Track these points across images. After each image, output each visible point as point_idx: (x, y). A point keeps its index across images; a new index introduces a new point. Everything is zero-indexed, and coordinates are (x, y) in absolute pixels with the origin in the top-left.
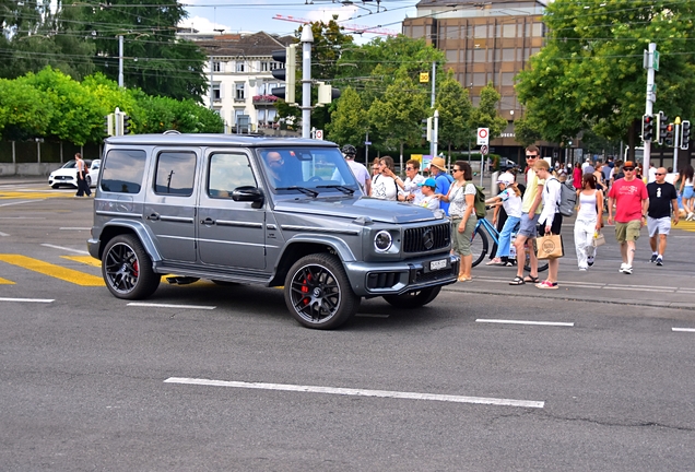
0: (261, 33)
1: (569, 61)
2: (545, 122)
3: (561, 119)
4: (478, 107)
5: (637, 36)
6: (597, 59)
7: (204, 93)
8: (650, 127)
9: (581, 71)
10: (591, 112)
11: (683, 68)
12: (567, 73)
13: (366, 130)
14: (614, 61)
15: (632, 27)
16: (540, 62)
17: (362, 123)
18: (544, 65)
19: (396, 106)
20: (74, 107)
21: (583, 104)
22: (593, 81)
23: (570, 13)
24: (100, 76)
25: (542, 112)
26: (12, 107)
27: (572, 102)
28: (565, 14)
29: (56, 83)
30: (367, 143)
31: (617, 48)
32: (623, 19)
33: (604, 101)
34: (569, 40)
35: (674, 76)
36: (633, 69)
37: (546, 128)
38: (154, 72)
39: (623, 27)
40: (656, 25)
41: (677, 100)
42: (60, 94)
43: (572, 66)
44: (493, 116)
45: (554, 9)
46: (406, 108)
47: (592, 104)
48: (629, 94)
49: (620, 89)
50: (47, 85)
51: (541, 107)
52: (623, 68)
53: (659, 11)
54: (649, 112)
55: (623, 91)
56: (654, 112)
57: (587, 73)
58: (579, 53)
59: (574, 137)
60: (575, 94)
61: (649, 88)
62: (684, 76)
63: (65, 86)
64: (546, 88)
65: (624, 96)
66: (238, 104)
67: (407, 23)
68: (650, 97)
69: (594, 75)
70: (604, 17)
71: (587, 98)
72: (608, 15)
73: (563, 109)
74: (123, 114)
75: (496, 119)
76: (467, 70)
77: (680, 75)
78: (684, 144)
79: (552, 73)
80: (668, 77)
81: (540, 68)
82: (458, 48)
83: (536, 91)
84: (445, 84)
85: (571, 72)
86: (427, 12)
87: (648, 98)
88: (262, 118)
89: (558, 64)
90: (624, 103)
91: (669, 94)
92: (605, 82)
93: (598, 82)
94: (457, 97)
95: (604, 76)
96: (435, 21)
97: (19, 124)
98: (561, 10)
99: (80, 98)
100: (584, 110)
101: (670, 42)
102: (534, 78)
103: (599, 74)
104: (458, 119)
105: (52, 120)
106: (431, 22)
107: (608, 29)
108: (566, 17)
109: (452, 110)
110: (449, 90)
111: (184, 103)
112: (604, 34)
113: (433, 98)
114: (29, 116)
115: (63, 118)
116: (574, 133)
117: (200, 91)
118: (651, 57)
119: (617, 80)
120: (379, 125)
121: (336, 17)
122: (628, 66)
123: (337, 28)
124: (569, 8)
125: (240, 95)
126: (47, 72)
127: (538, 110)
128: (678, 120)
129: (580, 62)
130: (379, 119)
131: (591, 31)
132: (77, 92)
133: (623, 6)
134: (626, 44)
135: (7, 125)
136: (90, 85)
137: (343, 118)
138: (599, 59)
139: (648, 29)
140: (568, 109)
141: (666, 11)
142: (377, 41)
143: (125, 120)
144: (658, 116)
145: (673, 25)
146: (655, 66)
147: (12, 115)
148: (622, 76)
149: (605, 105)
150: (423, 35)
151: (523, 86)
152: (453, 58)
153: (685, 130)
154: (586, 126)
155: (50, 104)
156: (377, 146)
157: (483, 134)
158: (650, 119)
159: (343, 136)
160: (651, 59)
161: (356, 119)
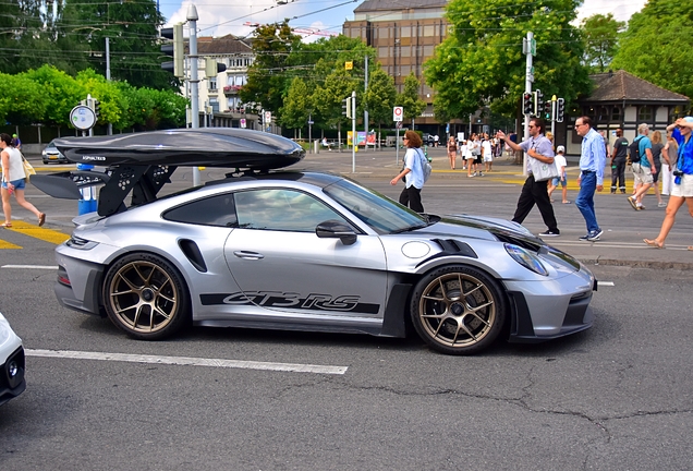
0: (230, 35)
1: (467, 51)
2: (448, 101)
3: (461, 98)
4: (403, 92)
5: (521, 28)
6: (488, 48)
7: (182, 85)
8: (529, 103)
9: (476, 58)
10: (486, 93)
11: (558, 55)
12: (464, 60)
13: (311, 112)
14: (503, 49)
15: (517, 22)
16: (443, 51)
17: (308, 106)
18: (446, 54)
19: (334, 91)
20: (67, 96)
21: (478, 86)
22: (486, 67)
23: (467, 10)
24: (91, 71)
25: (445, 93)
26: (13, 97)
27: (469, 85)
28: (462, 11)
29: (52, 77)
30: (311, 122)
31: (505, 38)
32: (510, 14)
33: (495, 83)
34: (466, 33)
35: (552, 62)
36: (518, 56)
37: (449, 106)
38: (139, 67)
39: (510, 21)
40: (536, 19)
41: (553, 81)
42: (55, 86)
43: (469, 54)
44: (415, 100)
45: (453, 7)
46: (342, 93)
47: (486, 86)
48: (515, 77)
49: (508, 73)
50: (44, 79)
51: (445, 89)
52: (510, 56)
53: (539, 8)
54: (528, 90)
55: (510, 75)
56: (532, 90)
57: (481, 60)
58: (474, 43)
59: (473, 114)
60: (472, 78)
61: (528, 70)
62: (559, 62)
63: (60, 80)
64: (448, 73)
65: (511, 80)
66: (211, 94)
67: (347, 25)
68: (529, 78)
69: (487, 62)
70: (494, 13)
71: (481, 81)
72: (497, 12)
73: (463, 90)
74: (94, 99)
75: (418, 102)
76: (396, 62)
77: (556, 60)
78: (560, 118)
79: (453, 60)
80: (546, 62)
81: (443, 57)
82: (388, 46)
83: (440, 76)
84: (374, 74)
85: (468, 58)
86: (362, 17)
87: (527, 78)
88: (231, 104)
89: (458, 53)
90: (512, 85)
91: (549, 76)
92: (496, 66)
93: (490, 67)
94: (384, 84)
95: (494, 62)
96: (369, 23)
97: (20, 111)
98: (459, 8)
99: (71, 89)
100: (479, 91)
101: (548, 33)
102: (439, 64)
103: (491, 60)
104: (385, 102)
105: (49, 107)
106: (366, 24)
107: (497, 23)
108: (463, 13)
109: (381, 95)
110: (378, 78)
111: (164, 93)
112: (495, 28)
113: (366, 85)
114: (28, 104)
115: (58, 106)
116: (473, 110)
117: (178, 83)
118: (529, 44)
119: (506, 65)
120: (320, 108)
121: (287, 20)
122: (515, 54)
123: (289, 29)
124: (466, 6)
125: (213, 86)
126: (45, 68)
127: (441, 91)
128: (554, 97)
129: (475, 51)
130: (320, 103)
131: (484, 25)
132: (70, 84)
133: (510, 4)
134: (512, 35)
135: (10, 112)
136: (83, 78)
137: (292, 102)
138: (490, 49)
139: (530, 22)
140: (466, 91)
141: (543, 9)
142: (322, 40)
143: (96, 105)
144: (536, 93)
145: (550, 19)
146: (532, 52)
147: (14, 104)
148: (509, 62)
149: (496, 86)
150: (359, 34)
151: (429, 71)
152: (384, 53)
153: (560, 106)
154: (482, 104)
155: (47, 95)
156: (321, 125)
157: (398, 112)
158: (530, 96)
159: (293, 117)
160: (530, 46)
161: (303, 103)
